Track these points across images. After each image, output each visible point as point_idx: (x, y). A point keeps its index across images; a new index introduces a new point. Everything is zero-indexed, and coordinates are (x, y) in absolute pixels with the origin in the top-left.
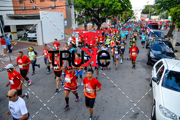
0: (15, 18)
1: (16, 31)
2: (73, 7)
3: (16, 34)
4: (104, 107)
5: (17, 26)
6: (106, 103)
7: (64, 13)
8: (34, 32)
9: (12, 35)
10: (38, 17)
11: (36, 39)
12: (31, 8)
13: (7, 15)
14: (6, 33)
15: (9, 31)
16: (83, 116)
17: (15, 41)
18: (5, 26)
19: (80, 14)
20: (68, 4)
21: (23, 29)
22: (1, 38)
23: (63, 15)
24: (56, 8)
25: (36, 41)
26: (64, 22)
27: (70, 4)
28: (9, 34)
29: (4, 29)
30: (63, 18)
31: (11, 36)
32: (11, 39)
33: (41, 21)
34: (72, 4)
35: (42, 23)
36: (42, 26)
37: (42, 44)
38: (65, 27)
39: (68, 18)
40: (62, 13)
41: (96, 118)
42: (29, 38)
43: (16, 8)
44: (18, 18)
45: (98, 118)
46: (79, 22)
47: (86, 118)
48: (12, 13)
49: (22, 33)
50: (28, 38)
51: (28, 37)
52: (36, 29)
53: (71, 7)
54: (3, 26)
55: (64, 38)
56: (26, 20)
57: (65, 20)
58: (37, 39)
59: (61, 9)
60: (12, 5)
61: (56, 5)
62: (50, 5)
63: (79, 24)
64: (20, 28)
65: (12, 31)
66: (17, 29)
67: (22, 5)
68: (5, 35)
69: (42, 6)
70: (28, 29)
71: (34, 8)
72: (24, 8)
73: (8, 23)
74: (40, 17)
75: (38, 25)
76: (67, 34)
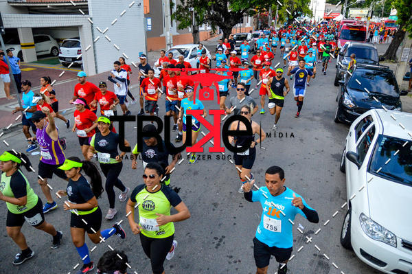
0: (29, 10)
1: (31, 41)
3: (33, 50)
4: (235, 218)
5: (35, 30)
6: (240, 208)
7: (144, 1)
8: (75, 44)
9: (24, 50)
11: (79, 62)
13: (8, 2)
15: (17, 42)
16: (188, 237)
17: (30, 65)
18: (6, 29)
19: (183, 3)
21: (49, 36)
23: (142, 5)
25: (79, 66)
26: (146, 22)
28: (16, 50)
29: (3, 36)
30: (142, 11)
31: (20, 55)
32: (22, 60)
33: (91, 19)
35: (94, 24)
37: (95, 73)
38: (148, 34)
39: (154, 12)
40: (141, 1)
41: (218, 240)
42: (63, 59)
44: (35, 10)
45: (221, 240)
46: (179, 23)
47: (195, 240)
49: (46, 46)
50: (61, 58)
51: (60, 55)
52: (79, 38)
56: (54, 16)
57: (147, 16)
58: (83, 61)
63: (180, 28)
64: (40, 34)
65: (22, 42)
66: (34, 37)
68: (8, 51)
70: (61, 37)
73: (11, 23)
74: (88, 9)
75: (84, 28)
76: (151, 51)
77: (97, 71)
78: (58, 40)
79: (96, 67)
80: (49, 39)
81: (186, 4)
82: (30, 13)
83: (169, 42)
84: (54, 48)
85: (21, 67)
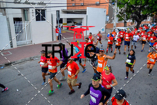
0: (67, 12)
1: (66, 23)
2: (116, 4)
3: (66, 25)
4: (137, 102)
5: (68, 19)
6: (139, 99)
7: (107, 10)
8: (80, 24)
9: (63, 25)
10: (85, 12)
12: (79, 5)
13: (62, 10)
14: (60, 24)
17: (65, 31)
18: (60, 19)
19: (122, 11)
20: (111, 2)
21: (72, 21)
22: (56, 28)
23: (106, 11)
24: (100, 5)
26: (107, 18)
27: (113, 2)
29: (59, 21)
31: (62, 27)
33: (87, 16)
34: (115, 2)
35: (88, 17)
36: (87, 20)
37: (86, 35)
38: (107, 22)
39: (110, 14)
40: (106, 10)
43: (69, 5)
44: (69, 13)
46: (119, 18)
48: (66, 8)
49: (70, 24)
52: (82, 22)
53: (114, 4)
54: (59, 19)
55: (104, 32)
56: (75, 14)
57: (107, 15)
59: (105, 6)
60: (66, 2)
61: (101, 3)
62: (95, 2)
63: (119, 20)
64: (69, 20)
65: (63, 23)
66: (67, 21)
67: (74, 2)
69: (89, 3)
71: (82, 5)
72: (74, 5)
74: (86, 12)
75: (84, 19)
76: (107, 28)
77: (86, 34)
78: (75, 23)
79: (86, 33)
80: (72, 22)
81: (123, 11)
82: (67, 14)
83: (114, 26)
84: (73, 25)
85: (62, 31)
